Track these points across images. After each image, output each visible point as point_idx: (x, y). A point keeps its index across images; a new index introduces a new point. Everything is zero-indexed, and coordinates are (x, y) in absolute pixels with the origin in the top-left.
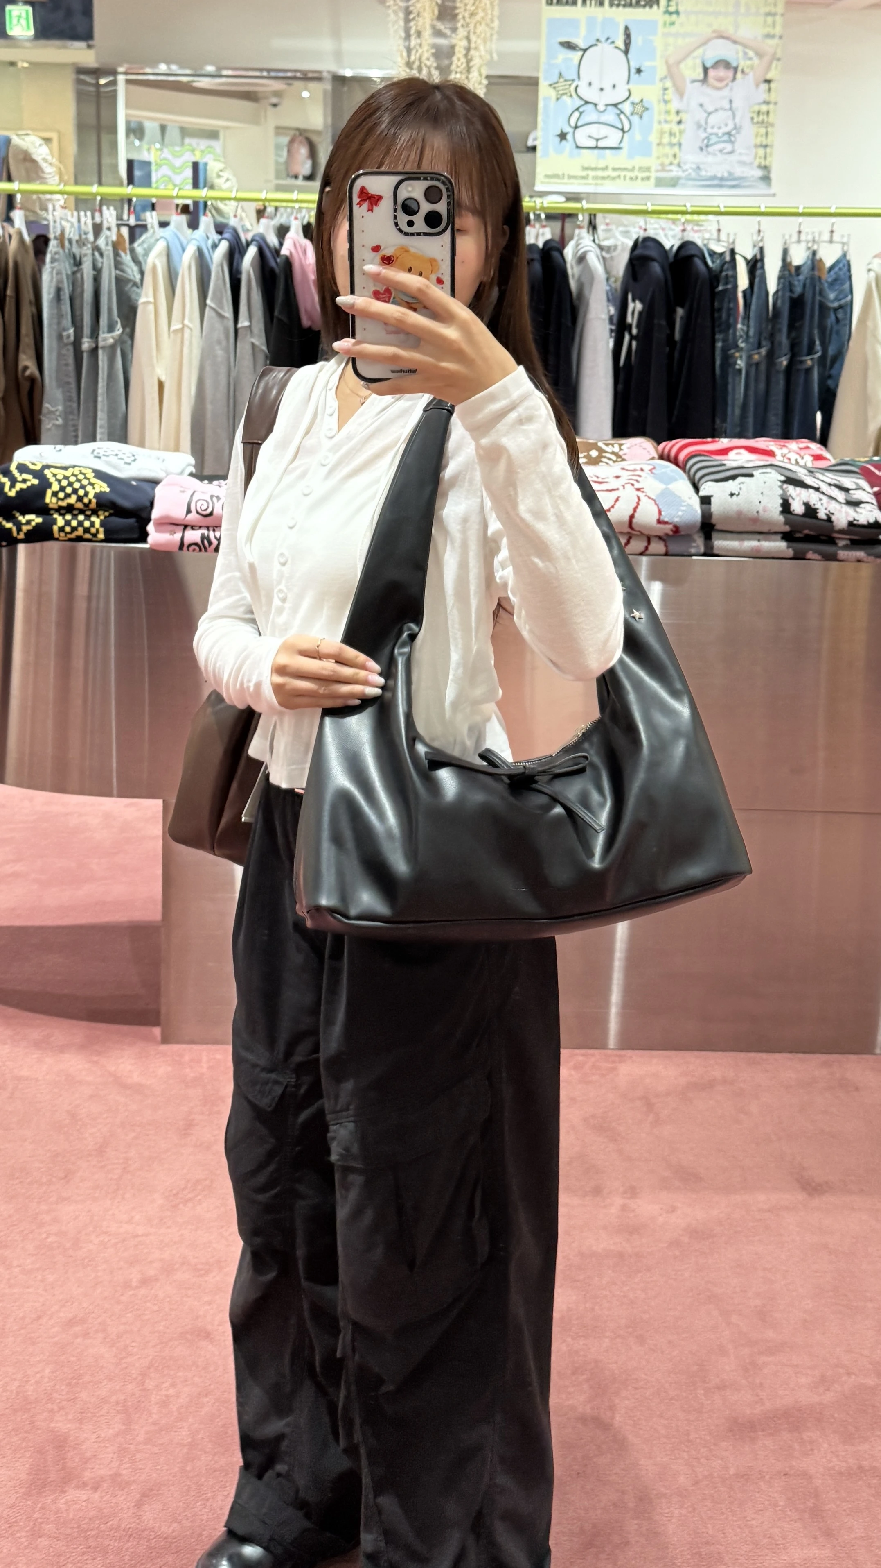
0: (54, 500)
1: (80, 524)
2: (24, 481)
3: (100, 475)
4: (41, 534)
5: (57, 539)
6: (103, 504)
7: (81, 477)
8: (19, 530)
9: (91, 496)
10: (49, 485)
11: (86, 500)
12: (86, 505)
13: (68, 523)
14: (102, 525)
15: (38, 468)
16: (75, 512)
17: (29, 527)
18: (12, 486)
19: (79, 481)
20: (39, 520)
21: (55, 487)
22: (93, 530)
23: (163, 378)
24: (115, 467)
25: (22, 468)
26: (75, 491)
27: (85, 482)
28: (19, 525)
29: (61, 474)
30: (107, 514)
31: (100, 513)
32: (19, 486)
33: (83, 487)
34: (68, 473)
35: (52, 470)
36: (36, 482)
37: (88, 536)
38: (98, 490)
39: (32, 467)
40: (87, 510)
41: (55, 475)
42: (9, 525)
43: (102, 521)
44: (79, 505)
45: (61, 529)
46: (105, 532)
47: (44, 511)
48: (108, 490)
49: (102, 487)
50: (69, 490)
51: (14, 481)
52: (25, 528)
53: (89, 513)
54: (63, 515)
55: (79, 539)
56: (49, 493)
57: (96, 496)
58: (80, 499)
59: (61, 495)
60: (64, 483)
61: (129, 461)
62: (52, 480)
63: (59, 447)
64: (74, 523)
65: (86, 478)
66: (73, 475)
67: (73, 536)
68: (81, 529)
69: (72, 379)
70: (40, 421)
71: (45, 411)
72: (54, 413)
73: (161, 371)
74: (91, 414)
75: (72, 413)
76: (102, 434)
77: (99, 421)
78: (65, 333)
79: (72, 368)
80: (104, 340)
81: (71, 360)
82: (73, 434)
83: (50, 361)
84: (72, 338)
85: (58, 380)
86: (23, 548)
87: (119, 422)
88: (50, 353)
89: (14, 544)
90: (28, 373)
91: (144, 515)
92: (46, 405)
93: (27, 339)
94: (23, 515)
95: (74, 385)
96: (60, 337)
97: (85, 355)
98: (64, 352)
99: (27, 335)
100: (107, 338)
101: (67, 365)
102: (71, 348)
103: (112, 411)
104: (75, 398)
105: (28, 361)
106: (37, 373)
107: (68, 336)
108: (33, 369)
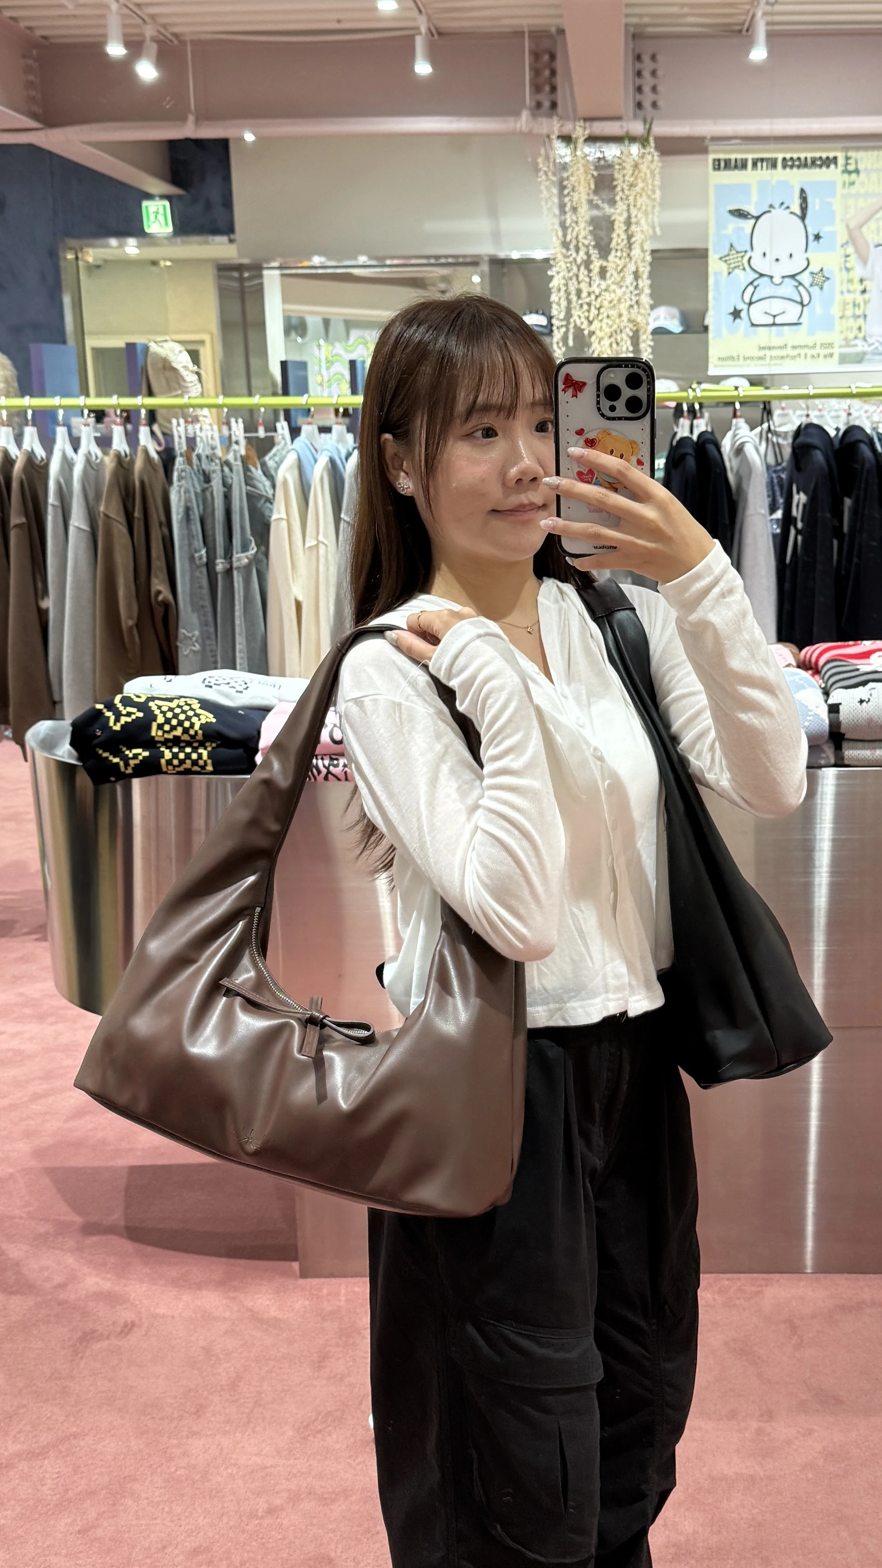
0: (160, 733)
1: (188, 756)
2: (129, 714)
3: (206, 705)
4: (149, 768)
5: (166, 773)
6: (210, 735)
7: (186, 708)
8: (127, 765)
9: (197, 727)
10: (155, 718)
11: (192, 732)
12: (192, 737)
13: (175, 756)
14: (209, 758)
15: (142, 700)
16: (183, 744)
17: (137, 762)
18: (117, 720)
19: (184, 712)
20: (146, 754)
21: (161, 719)
22: (201, 763)
23: (300, 598)
24: (227, 696)
25: (127, 701)
26: (181, 723)
27: (191, 713)
28: (126, 759)
29: (165, 705)
30: (214, 745)
31: (207, 744)
32: (123, 720)
33: (188, 718)
34: (173, 705)
35: (158, 702)
36: (141, 715)
37: (196, 768)
38: (203, 721)
39: (136, 699)
40: (194, 742)
41: (159, 707)
42: (116, 760)
43: (209, 753)
44: (186, 737)
45: (169, 762)
46: (214, 765)
47: (150, 744)
48: (214, 720)
49: (208, 717)
50: (174, 722)
51: (118, 715)
52: (132, 763)
53: (195, 745)
54: (170, 748)
55: (188, 772)
56: (154, 726)
57: (202, 726)
58: (186, 731)
59: (167, 727)
60: (169, 715)
61: (240, 689)
62: (157, 712)
63: (169, 677)
64: (182, 756)
65: (192, 709)
66: (178, 706)
67: (181, 769)
68: (188, 762)
69: (207, 603)
70: (177, 647)
71: (181, 637)
72: (190, 638)
73: (298, 590)
74: (230, 638)
75: (209, 638)
76: (242, 658)
77: (238, 647)
78: (197, 555)
79: (206, 591)
80: (239, 559)
81: (205, 582)
82: (212, 659)
83: (183, 585)
84: (205, 560)
85: (193, 604)
86: (136, 783)
87: (258, 645)
88: (183, 576)
89: (126, 779)
90: (160, 598)
91: (252, 745)
92: (182, 630)
93: (158, 562)
94: (130, 749)
95: (209, 609)
96: (192, 558)
97: (220, 577)
98: (197, 574)
99: (158, 558)
100: (241, 558)
101: (201, 588)
102: (204, 570)
103: (250, 636)
104: (211, 623)
105: (159, 585)
106: (170, 597)
107: (201, 558)
108: (166, 594)
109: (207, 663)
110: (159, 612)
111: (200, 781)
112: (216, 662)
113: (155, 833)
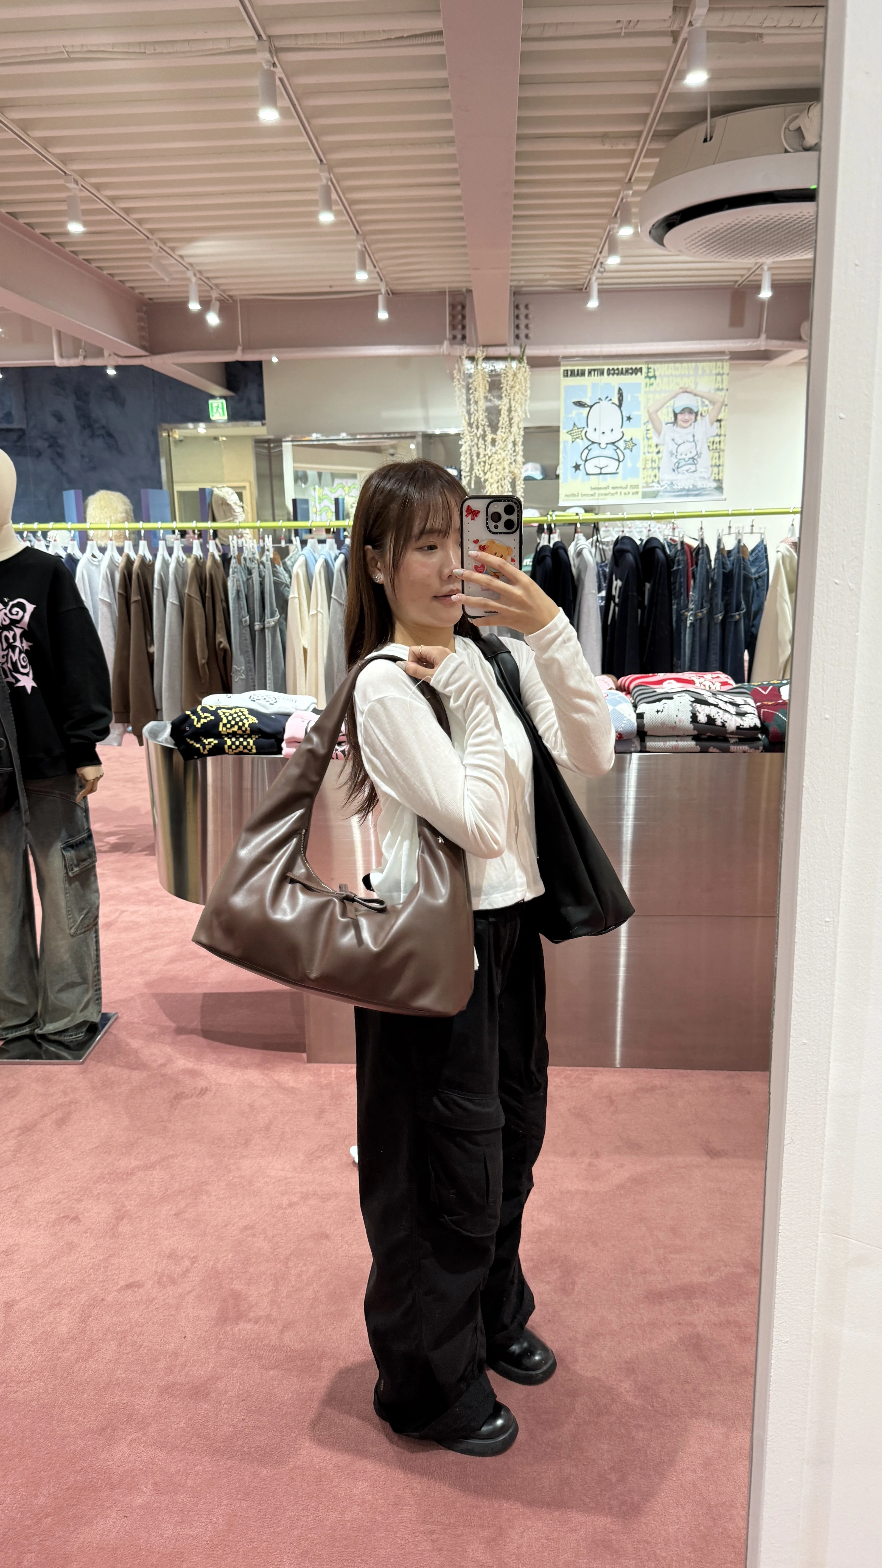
0: (224, 729)
1: (241, 743)
2: (206, 718)
3: (252, 712)
4: (217, 750)
5: (228, 754)
6: (254, 730)
7: (240, 714)
8: (204, 749)
9: (247, 726)
10: (221, 720)
11: (244, 729)
12: (244, 732)
13: (233, 743)
14: (254, 744)
15: (214, 709)
16: (238, 736)
17: (210, 747)
18: (199, 721)
19: (239, 716)
20: (216, 742)
21: (225, 721)
22: (249, 747)
23: (306, 646)
24: (264, 707)
25: (205, 710)
26: (237, 723)
27: (243, 717)
28: (204, 745)
29: (228, 712)
30: (257, 737)
31: (253, 736)
32: (203, 721)
33: (241, 720)
34: (232, 712)
35: (223, 710)
36: (213, 718)
37: (246, 751)
38: (250, 722)
39: (210, 709)
40: (244, 735)
41: (224, 713)
42: (198, 746)
43: (254, 742)
44: (240, 732)
45: (230, 747)
46: (256, 749)
47: (218, 736)
48: (257, 722)
49: (253, 720)
50: (233, 722)
51: (199, 718)
52: (207, 747)
53: (246, 736)
54: (230, 738)
55: (241, 753)
56: (221, 724)
57: (250, 725)
58: (240, 728)
59: (228, 726)
60: (230, 718)
61: (272, 702)
62: (223, 716)
63: (229, 695)
64: (237, 743)
65: (243, 715)
66: (235, 713)
67: (237, 751)
68: (241, 747)
69: (250, 649)
70: (231, 676)
71: (233, 670)
72: (239, 671)
73: (305, 642)
74: (263, 671)
75: (250, 671)
76: (270, 683)
77: (268, 676)
78: (243, 620)
79: (249, 641)
80: (269, 623)
81: (248, 637)
82: (252, 684)
83: (235, 638)
84: (248, 622)
85: (241, 650)
86: (209, 759)
87: (280, 676)
88: (235, 633)
89: (203, 757)
90: (222, 646)
91: (279, 737)
92: (234, 666)
93: (220, 624)
94: (206, 739)
95: (251, 653)
96: (241, 622)
97: (257, 633)
98: (244, 631)
99: (220, 622)
100: (270, 622)
101: (246, 640)
102: (248, 629)
103: (275, 669)
104: (252, 661)
105: (221, 638)
106: (228, 646)
107: (246, 621)
108: (225, 644)
109: (249, 686)
110: (221, 655)
111: (247, 759)
112: (254, 686)
113: (221, 791)
